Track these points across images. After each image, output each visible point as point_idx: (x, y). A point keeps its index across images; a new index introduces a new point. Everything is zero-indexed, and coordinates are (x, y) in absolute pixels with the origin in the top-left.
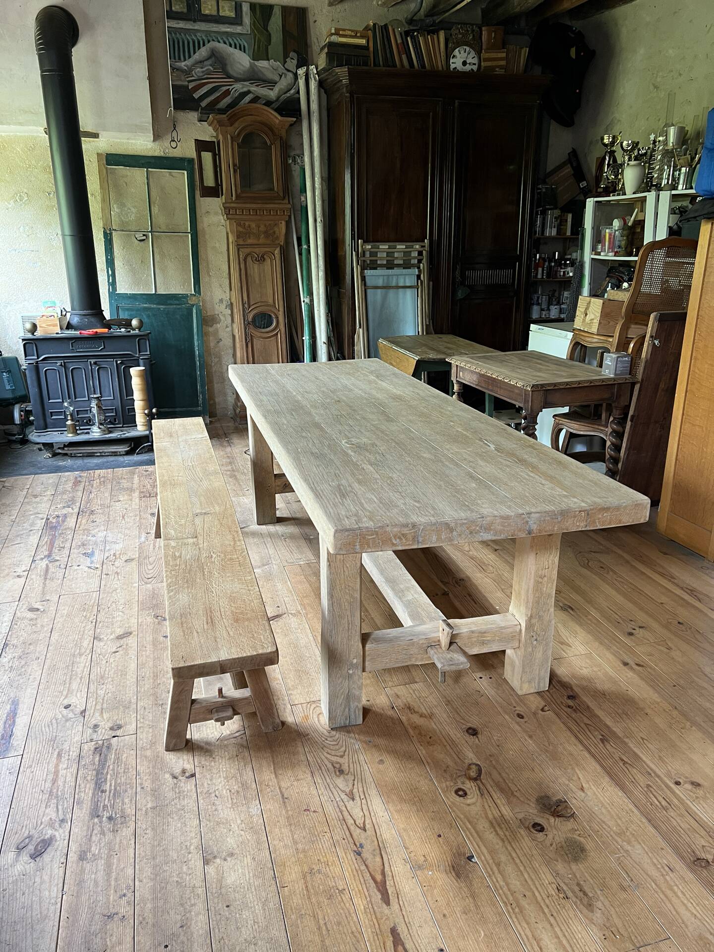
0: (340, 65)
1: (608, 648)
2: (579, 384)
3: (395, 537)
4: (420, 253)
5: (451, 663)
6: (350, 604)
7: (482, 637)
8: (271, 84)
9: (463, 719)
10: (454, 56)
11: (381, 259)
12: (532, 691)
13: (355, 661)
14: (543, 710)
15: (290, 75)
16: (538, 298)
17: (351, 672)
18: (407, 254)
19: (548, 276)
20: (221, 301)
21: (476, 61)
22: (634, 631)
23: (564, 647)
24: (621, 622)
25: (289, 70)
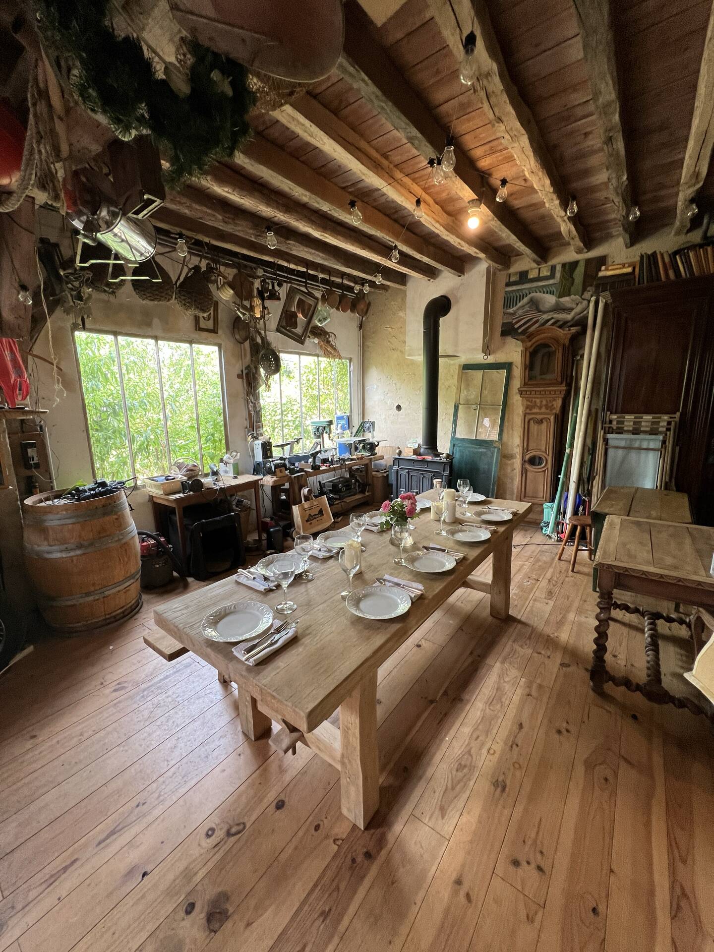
0: (605, 290)
1: (471, 852)
8: (569, 310)
9: (290, 792)
11: (628, 426)
12: (351, 819)
14: (335, 840)
18: (655, 423)
22: (524, 864)
23: (437, 812)
24: (529, 842)
25: (584, 299)
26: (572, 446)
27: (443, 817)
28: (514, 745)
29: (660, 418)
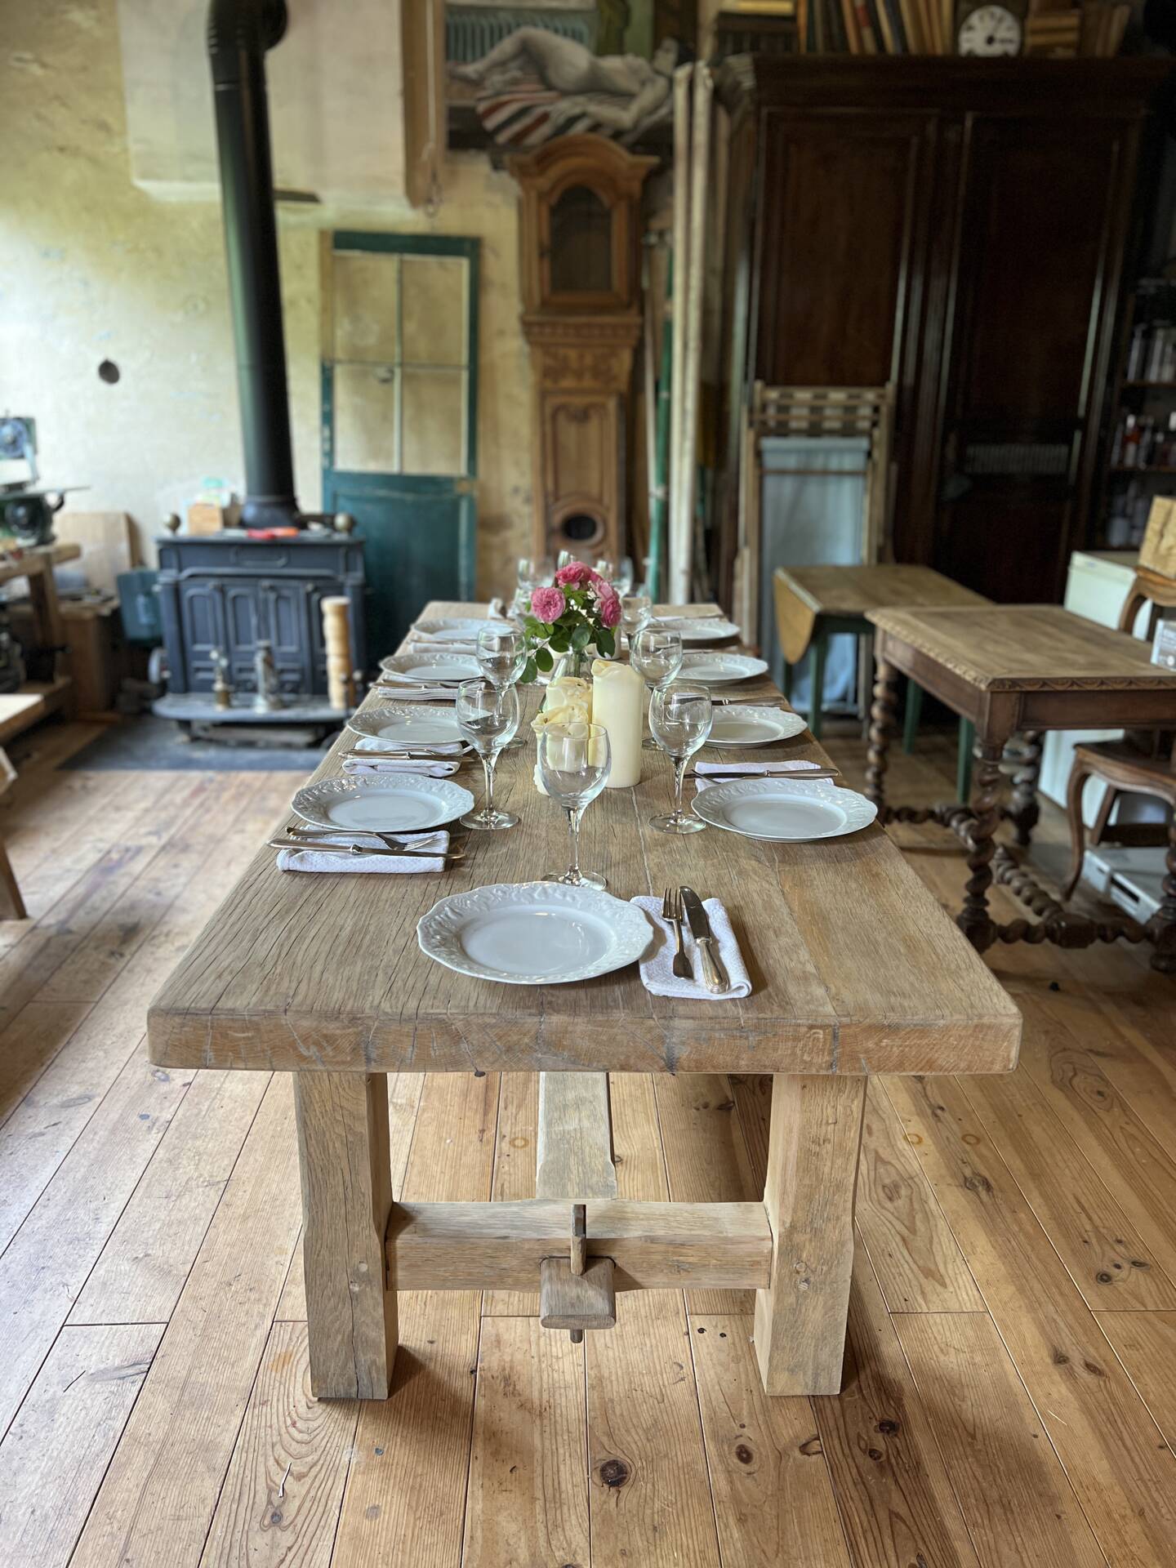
0: (738, 51)
1: (1033, 1306)
2: (1102, 683)
3: (305, 1039)
4: (876, 409)
5: (570, 1312)
6: (347, 1145)
7: (674, 1253)
8: (625, 97)
9: (610, 1435)
10: (970, 28)
11: (799, 418)
12: (799, 1391)
13: (364, 1268)
14: (804, 1449)
15: (661, 83)
16: (1126, 505)
17: (356, 1289)
18: (850, 410)
19: (1150, 460)
20: (516, 490)
21: (1014, 34)
22: (1114, 1271)
23: (929, 1285)
24: (1094, 1241)
25: (658, 72)
26: (665, 478)
27: (944, 1285)
28: (936, 1111)
29: (858, 397)
